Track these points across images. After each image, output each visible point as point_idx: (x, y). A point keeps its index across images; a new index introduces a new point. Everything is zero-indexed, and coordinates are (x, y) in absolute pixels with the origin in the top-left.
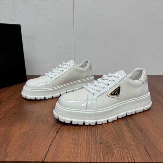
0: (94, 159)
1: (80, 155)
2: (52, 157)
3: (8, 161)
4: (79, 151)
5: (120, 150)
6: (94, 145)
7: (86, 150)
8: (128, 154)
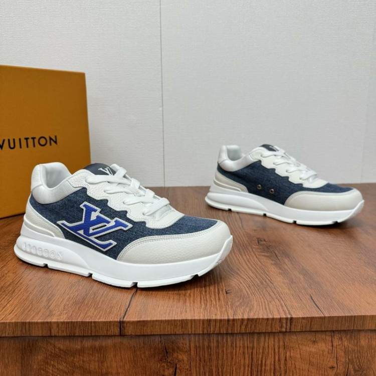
0: (216, 315)
1: (190, 310)
2: (137, 315)
3: (55, 323)
4: (188, 304)
5: (264, 302)
6: (215, 295)
7: (201, 303)
8: (279, 306)
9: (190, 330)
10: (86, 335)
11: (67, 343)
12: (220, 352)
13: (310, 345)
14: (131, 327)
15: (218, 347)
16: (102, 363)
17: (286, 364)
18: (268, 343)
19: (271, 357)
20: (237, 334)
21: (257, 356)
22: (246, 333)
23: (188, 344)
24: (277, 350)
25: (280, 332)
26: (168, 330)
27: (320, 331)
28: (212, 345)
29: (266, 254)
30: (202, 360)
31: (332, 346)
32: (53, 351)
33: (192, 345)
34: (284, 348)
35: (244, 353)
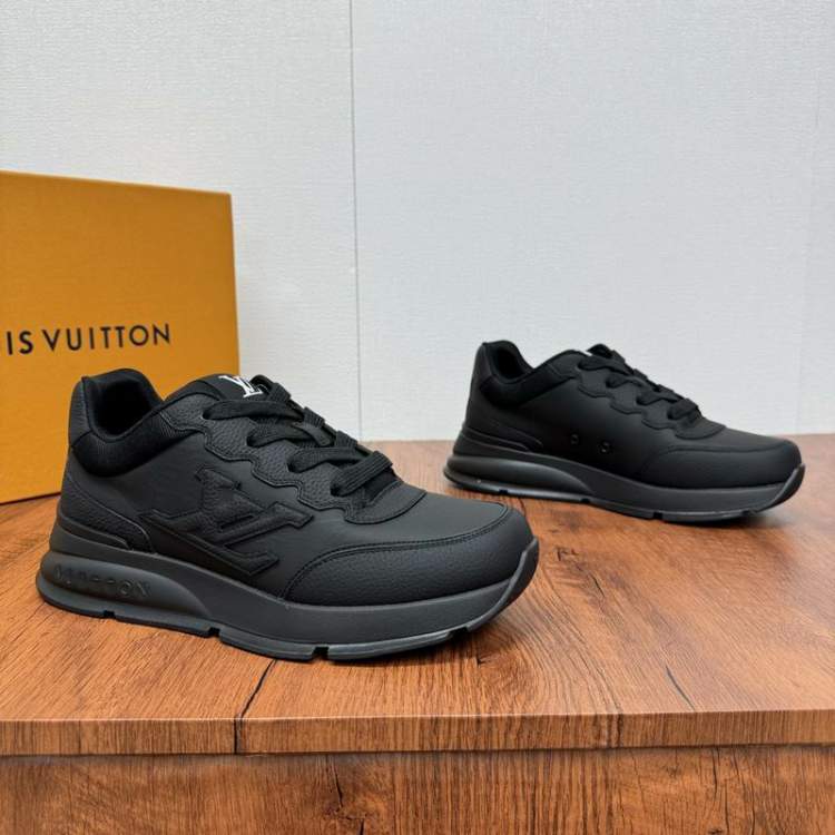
0: (450, 708)
1: (395, 699)
2: (273, 708)
3: (88, 724)
4: (390, 686)
5: (562, 682)
7: (419, 682)
8: (594, 690)
9: (392, 741)
10: (160, 752)
11: (118, 770)
12: (462, 793)
13: (664, 780)
14: (261, 734)
15: (455, 783)
16: (194, 818)
17: (610, 824)
18: (570, 774)
19: (578, 807)
20: (498, 751)
21: (546, 804)
22: (519, 750)
23: (389, 775)
24: (589, 791)
25: (596, 749)
26: (342, 742)
27: (686, 747)
28: (443, 777)
29: (575, 582)
30: (421, 813)
31: (716, 782)
32: (85, 790)
33: (399, 777)
34: (607, 786)
35: (515, 797)
